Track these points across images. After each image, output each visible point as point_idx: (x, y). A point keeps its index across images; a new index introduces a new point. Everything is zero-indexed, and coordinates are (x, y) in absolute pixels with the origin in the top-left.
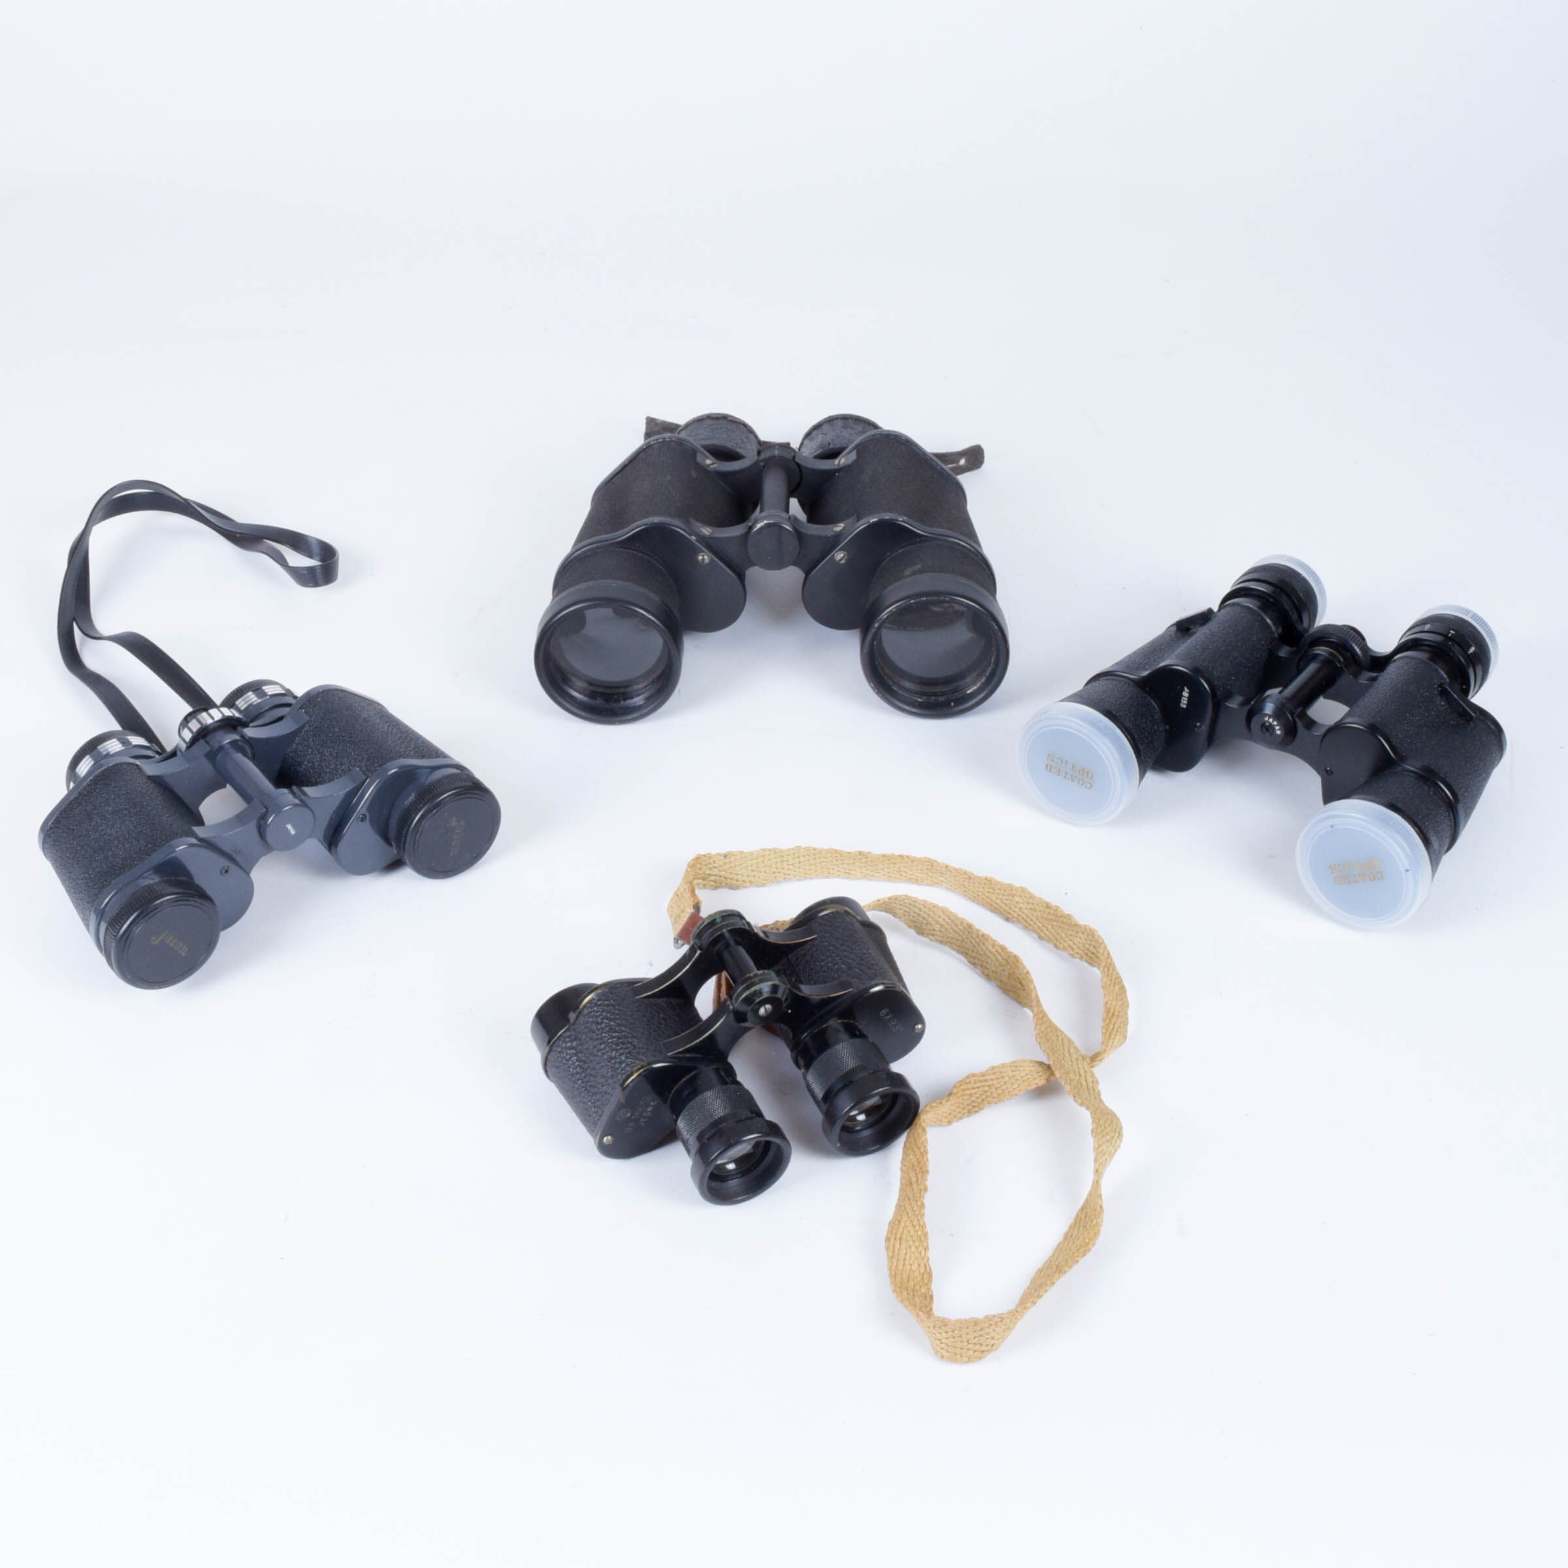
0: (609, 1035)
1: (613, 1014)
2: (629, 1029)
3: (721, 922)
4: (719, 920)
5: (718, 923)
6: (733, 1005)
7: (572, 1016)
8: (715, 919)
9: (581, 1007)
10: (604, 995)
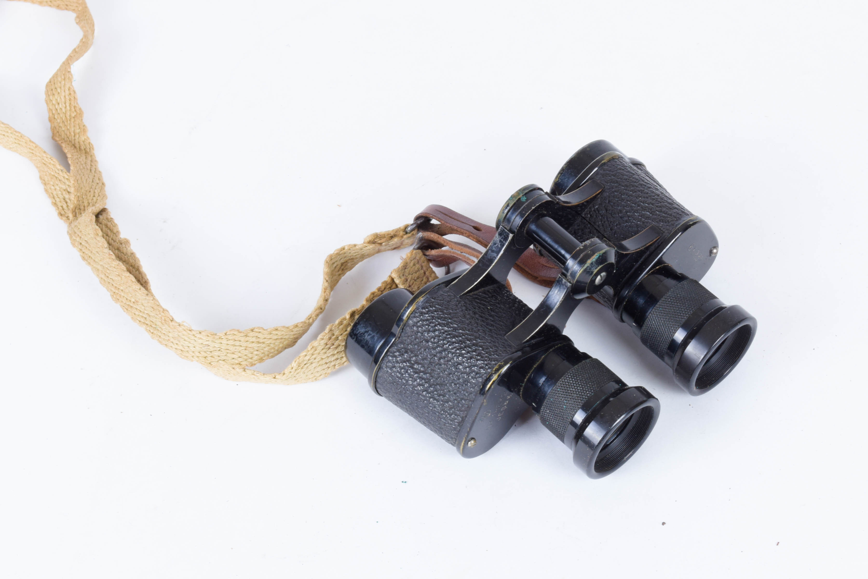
0: (448, 342)
1: (444, 319)
2: (469, 331)
3: (527, 200)
4: (524, 199)
5: (524, 203)
6: (570, 282)
7: (396, 330)
8: (519, 199)
9: (405, 317)
10: (427, 302)
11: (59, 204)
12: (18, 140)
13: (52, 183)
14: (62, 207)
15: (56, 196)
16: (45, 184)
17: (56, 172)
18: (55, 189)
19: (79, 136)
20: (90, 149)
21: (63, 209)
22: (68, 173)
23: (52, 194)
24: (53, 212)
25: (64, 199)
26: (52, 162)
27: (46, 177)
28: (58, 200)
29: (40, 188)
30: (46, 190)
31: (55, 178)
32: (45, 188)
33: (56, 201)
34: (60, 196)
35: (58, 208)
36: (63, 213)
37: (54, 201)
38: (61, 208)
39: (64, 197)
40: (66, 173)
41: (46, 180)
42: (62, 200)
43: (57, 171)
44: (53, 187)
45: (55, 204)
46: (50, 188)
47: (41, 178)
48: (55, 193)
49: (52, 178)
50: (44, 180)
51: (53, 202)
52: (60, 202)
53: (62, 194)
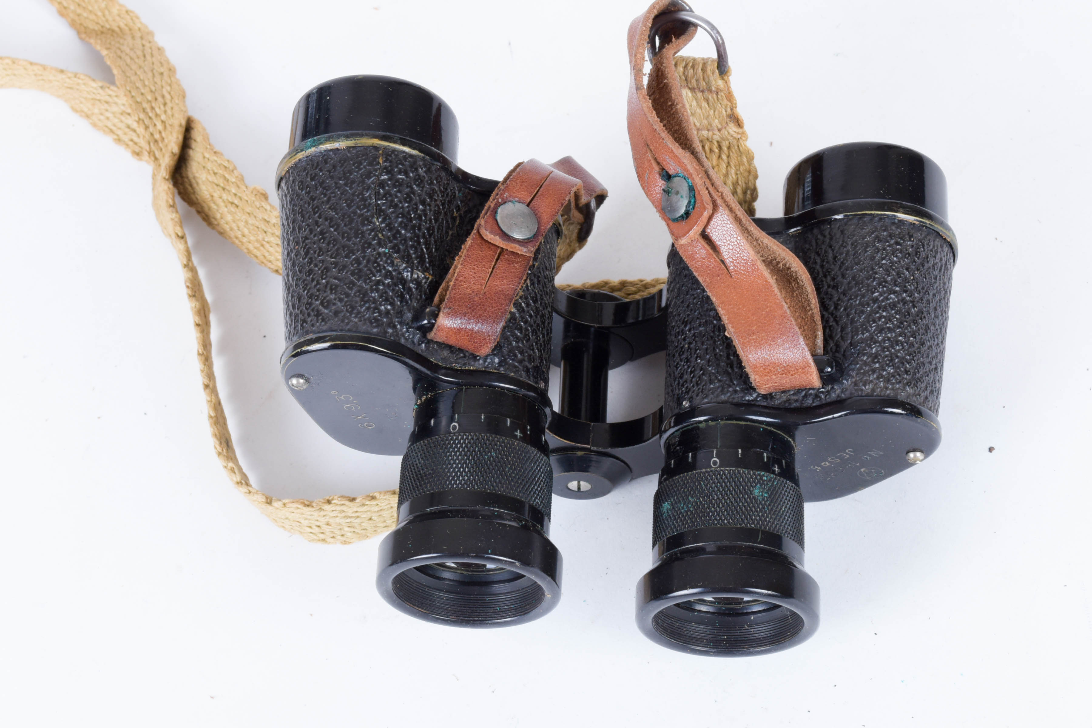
11: (126, 138)
12: (10, 69)
13: (96, 111)
14: (132, 140)
15: (114, 128)
16: (88, 117)
17: (94, 93)
18: (108, 118)
19: (109, 11)
20: (132, 19)
21: (136, 143)
22: (112, 87)
23: (107, 127)
24: (124, 155)
25: (128, 127)
26: (80, 81)
27: (82, 105)
28: (119, 132)
29: (83, 125)
30: (94, 125)
31: (98, 102)
32: (91, 123)
33: (118, 135)
34: (120, 125)
35: (127, 145)
36: (137, 149)
37: (116, 137)
38: (131, 143)
39: (126, 124)
40: (109, 88)
41: (86, 110)
42: (127, 130)
43: (95, 91)
44: (102, 117)
45: (119, 140)
46: (100, 120)
47: (74, 110)
48: (109, 124)
49: (93, 105)
50: (83, 111)
51: (115, 140)
52: (125, 134)
53: (122, 121)
